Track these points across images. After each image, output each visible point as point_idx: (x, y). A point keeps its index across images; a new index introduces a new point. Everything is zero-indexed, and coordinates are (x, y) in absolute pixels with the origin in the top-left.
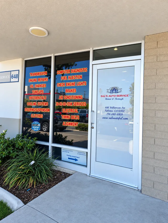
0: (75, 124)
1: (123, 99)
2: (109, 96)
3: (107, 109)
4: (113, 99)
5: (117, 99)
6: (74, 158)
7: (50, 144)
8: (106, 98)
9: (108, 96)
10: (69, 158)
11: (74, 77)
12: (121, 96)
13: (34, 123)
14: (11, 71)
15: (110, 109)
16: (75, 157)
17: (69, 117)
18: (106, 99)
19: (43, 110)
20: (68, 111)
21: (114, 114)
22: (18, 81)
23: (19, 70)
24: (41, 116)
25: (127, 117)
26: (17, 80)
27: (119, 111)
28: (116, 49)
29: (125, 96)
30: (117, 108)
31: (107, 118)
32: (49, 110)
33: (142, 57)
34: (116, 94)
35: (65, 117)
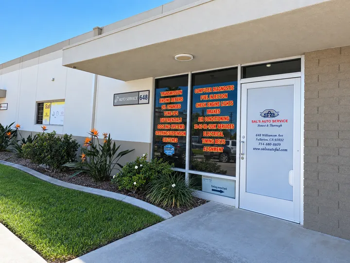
0: (220, 149)
1: (281, 126)
2: (263, 121)
3: (259, 138)
4: (268, 126)
5: (272, 126)
6: (219, 189)
7: (187, 171)
8: (259, 123)
9: (261, 121)
10: (213, 190)
11: (217, 97)
12: (278, 121)
13: (167, 146)
14: (139, 92)
15: (262, 137)
16: (221, 188)
17: (212, 141)
18: (259, 126)
19: (178, 134)
20: (210, 134)
21: (269, 144)
22: (149, 103)
23: (149, 91)
24: (176, 140)
25: (286, 149)
26: (146, 101)
27: (275, 140)
28: (268, 66)
29: (283, 121)
30: (271, 136)
31: (259, 149)
32: (186, 134)
33: (302, 74)
34: (272, 119)
35: (206, 141)
